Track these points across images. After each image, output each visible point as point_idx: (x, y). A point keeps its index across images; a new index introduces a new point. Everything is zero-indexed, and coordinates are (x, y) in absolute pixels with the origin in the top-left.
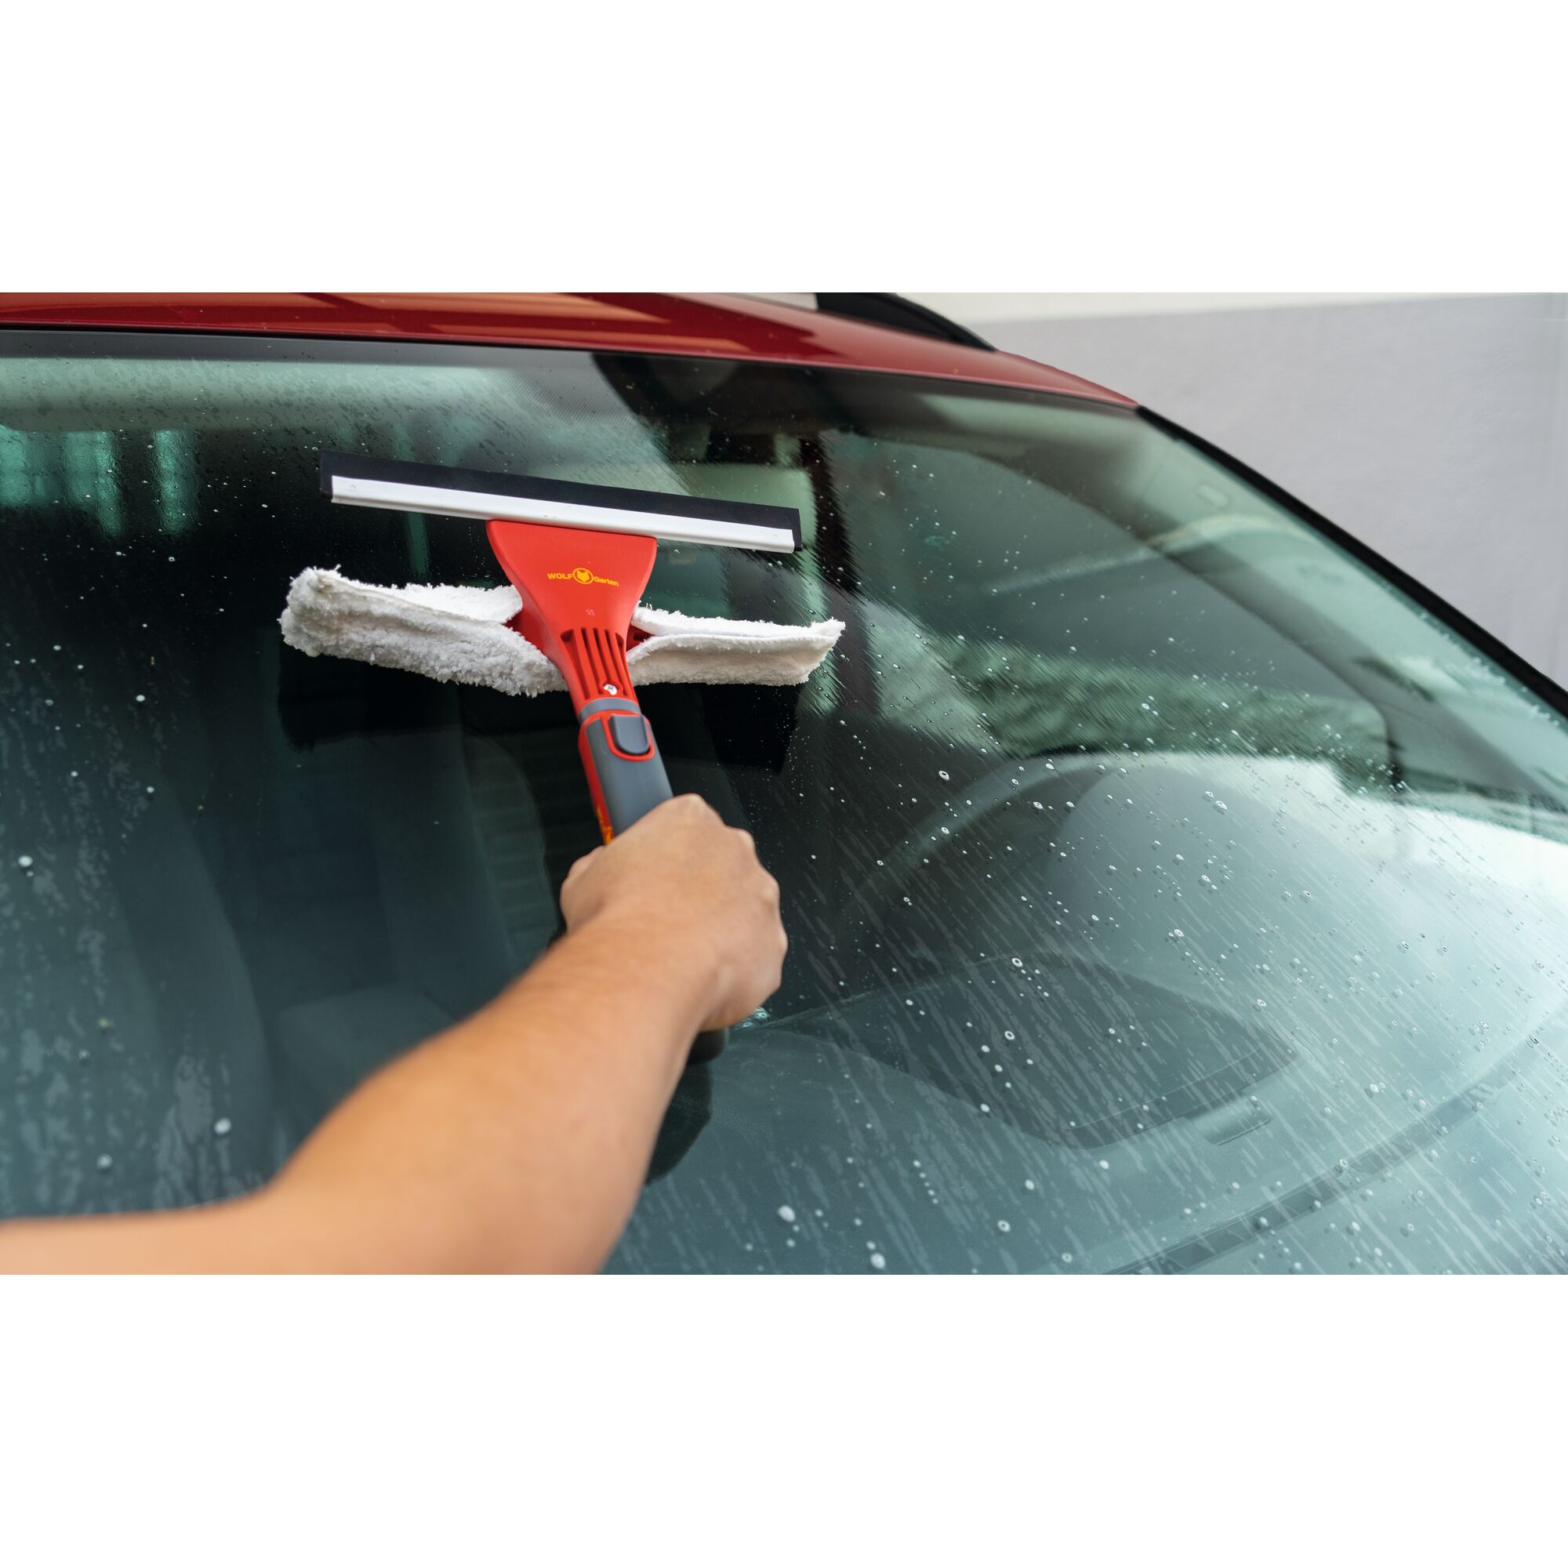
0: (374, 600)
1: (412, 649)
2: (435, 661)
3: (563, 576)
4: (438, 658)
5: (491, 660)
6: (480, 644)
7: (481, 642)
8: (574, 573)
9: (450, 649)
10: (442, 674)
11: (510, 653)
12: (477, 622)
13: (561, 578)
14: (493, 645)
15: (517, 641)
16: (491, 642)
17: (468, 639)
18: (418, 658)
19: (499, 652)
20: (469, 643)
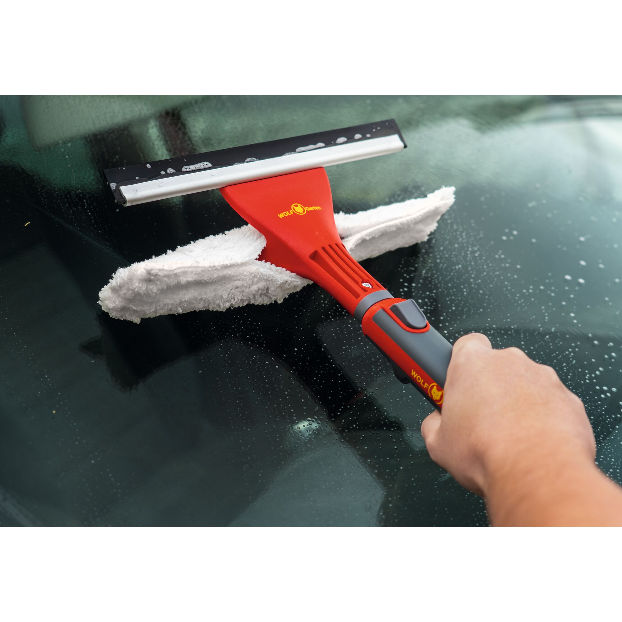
0: (180, 274)
1: (204, 296)
2: (219, 300)
3: (288, 214)
4: (221, 297)
5: (255, 288)
6: (246, 279)
7: (247, 277)
8: (292, 209)
9: (228, 288)
10: (224, 306)
11: (267, 280)
12: (242, 264)
13: (287, 215)
14: (255, 276)
15: (270, 269)
16: (253, 275)
17: (239, 278)
18: (209, 301)
19: (260, 280)
20: (239, 280)
